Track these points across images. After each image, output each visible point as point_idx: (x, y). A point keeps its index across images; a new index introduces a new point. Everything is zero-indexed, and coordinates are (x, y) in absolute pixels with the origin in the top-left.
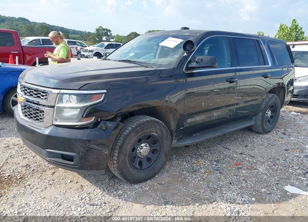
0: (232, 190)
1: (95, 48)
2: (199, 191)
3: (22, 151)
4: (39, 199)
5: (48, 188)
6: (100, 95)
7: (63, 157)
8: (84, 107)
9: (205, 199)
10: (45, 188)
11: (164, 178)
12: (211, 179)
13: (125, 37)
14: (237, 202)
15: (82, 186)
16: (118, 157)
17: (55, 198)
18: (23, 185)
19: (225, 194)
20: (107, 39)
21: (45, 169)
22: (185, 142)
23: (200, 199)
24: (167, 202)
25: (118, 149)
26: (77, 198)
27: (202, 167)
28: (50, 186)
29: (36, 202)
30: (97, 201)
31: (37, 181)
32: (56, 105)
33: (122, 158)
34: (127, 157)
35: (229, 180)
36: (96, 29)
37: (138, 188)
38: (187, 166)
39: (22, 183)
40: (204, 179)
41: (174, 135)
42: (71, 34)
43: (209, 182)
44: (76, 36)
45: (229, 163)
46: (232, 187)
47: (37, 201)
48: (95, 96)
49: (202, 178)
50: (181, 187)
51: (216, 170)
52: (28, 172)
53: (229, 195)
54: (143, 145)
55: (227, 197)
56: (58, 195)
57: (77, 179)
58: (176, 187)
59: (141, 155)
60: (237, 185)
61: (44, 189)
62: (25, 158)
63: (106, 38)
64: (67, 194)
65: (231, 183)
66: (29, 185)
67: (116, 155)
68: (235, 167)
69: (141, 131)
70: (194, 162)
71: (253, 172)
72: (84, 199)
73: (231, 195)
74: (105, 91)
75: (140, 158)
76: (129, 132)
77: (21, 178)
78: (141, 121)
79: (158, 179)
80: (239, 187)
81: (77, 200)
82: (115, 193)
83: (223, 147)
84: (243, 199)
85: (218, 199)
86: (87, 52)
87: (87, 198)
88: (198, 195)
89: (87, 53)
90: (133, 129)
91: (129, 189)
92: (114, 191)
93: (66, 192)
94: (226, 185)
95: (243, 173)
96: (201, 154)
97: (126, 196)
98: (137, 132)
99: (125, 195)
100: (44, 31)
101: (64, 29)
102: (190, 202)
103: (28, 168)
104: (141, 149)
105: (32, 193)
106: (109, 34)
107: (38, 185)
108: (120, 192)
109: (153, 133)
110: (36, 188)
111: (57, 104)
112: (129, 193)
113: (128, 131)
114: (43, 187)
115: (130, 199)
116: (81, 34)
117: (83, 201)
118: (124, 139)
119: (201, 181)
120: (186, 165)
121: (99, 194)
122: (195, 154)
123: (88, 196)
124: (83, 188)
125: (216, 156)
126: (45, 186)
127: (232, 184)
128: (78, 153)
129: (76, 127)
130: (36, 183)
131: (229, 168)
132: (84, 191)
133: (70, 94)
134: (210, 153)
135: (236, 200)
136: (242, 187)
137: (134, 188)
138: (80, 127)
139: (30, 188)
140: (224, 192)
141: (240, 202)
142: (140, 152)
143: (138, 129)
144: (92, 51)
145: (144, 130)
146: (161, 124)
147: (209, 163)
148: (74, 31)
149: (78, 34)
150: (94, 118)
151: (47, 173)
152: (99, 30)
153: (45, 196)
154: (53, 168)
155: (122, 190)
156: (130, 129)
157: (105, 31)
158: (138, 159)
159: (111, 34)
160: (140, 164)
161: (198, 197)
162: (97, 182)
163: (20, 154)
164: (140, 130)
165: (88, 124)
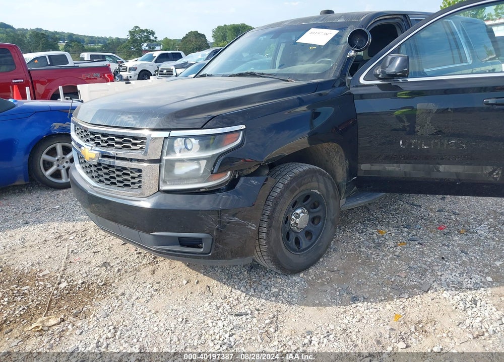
0: (449, 268)
1: (139, 63)
2: (398, 276)
3: (87, 242)
4: (148, 314)
5: (156, 297)
6: (237, 134)
7: (182, 242)
8: (213, 156)
9: (413, 287)
10: (151, 296)
11: (333, 261)
12: (409, 255)
13: (180, 40)
14: (465, 286)
15: (209, 287)
16: (267, 234)
17: (173, 311)
18: (113, 295)
19: (441, 276)
20: (150, 48)
21: (137, 267)
22: (358, 200)
23: (405, 288)
24: (355, 297)
25: (266, 220)
26: (208, 308)
27: (387, 237)
28: (157, 292)
29: (146, 319)
30: (243, 309)
31: (132, 287)
32: (165, 158)
33: (273, 234)
34: (280, 233)
35: (438, 254)
36: (130, 32)
37: (299, 281)
38: (363, 240)
39: (110, 293)
40: (398, 256)
41: (343, 190)
42: (87, 44)
43: (408, 260)
44: (96, 47)
45: (426, 227)
46: (447, 263)
47: (148, 318)
48: (229, 136)
49: (395, 255)
50: (367, 273)
51: (411, 240)
52: (111, 275)
53: (447, 276)
54: (299, 211)
55: (446, 281)
56: (176, 306)
57: (195, 277)
58: (359, 274)
59: (297, 228)
60: (455, 261)
61: (149, 298)
62: (96, 252)
63: (147, 46)
64: (189, 303)
65: (443, 258)
66: (123, 294)
67: (265, 230)
68: (440, 233)
69: (298, 188)
70: (372, 231)
71: (472, 238)
72: (220, 307)
73: (450, 276)
74: (244, 127)
75: (295, 232)
76: (281, 191)
77: (104, 284)
78: (296, 171)
79: (325, 264)
80: (459, 262)
81: (210, 310)
82: (266, 292)
83: (408, 204)
84: (473, 280)
85: (435, 285)
86: (126, 71)
87: (225, 305)
88: (398, 281)
89: (127, 73)
90: (286, 187)
91: (286, 284)
92: (263, 289)
93: (186, 299)
94: (437, 262)
95: (456, 241)
96: (377, 218)
97: (286, 296)
98: (293, 191)
99: (284, 293)
100: (41, 42)
101: (74, 37)
102: (391, 294)
103: (108, 268)
104: (296, 217)
105: (133, 307)
106: (152, 38)
107: (137, 293)
108: (275, 290)
109: (314, 191)
110: (136, 297)
111: (166, 155)
112: (288, 290)
113: (278, 191)
114: (146, 296)
115: (294, 299)
116: (104, 42)
117: (221, 310)
118: (275, 204)
119: (395, 259)
120: (361, 237)
121: (242, 296)
122: (368, 220)
123: (225, 302)
124: (211, 291)
125: (403, 219)
126: (150, 294)
127: (446, 259)
128: (211, 233)
129: (201, 190)
130: (132, 290)
131: (431, 235)
132: (214, 294)
133: (186, 137)
134: (390, 214)
135: (462, 284)
136: (464, 263)
137: (293, 281)
138: (207, 190)
139: (125, 298)
140: (439, 274)
141: (470, 286)
142: (295, 223)
143: (293, 185)
144: (135, 69)
145: (302, 186)
146: (324, 175)
147: (396, 231)
148: (92, 37)
149: (99, 42)
150: (229, 173)
151: (143, 272)
152: (134, 32)
153: (155, 309)
154: (149, 263)
155: (275, 287)
156: (281, 186)
157: (145, 34)
158: (294, 234)
159: (156, 38)
160: (297, 242)
161: (400, 285)
162: (229, 278)
163: (86, 248)
164: (296, 186)
165: (221, 185)
